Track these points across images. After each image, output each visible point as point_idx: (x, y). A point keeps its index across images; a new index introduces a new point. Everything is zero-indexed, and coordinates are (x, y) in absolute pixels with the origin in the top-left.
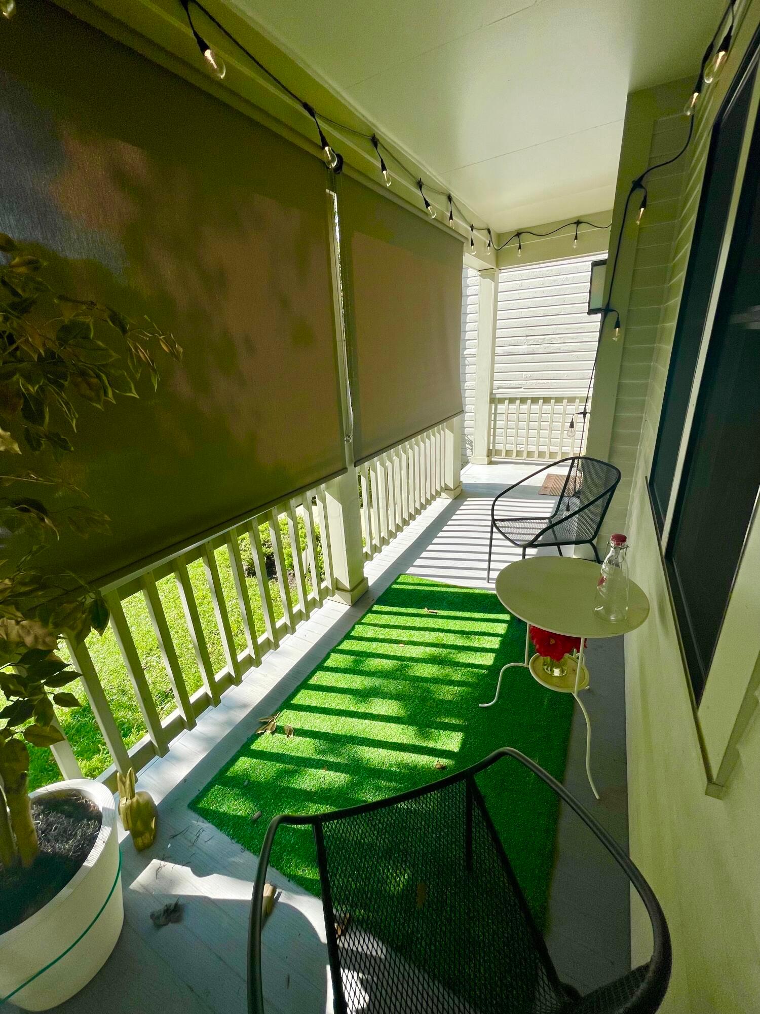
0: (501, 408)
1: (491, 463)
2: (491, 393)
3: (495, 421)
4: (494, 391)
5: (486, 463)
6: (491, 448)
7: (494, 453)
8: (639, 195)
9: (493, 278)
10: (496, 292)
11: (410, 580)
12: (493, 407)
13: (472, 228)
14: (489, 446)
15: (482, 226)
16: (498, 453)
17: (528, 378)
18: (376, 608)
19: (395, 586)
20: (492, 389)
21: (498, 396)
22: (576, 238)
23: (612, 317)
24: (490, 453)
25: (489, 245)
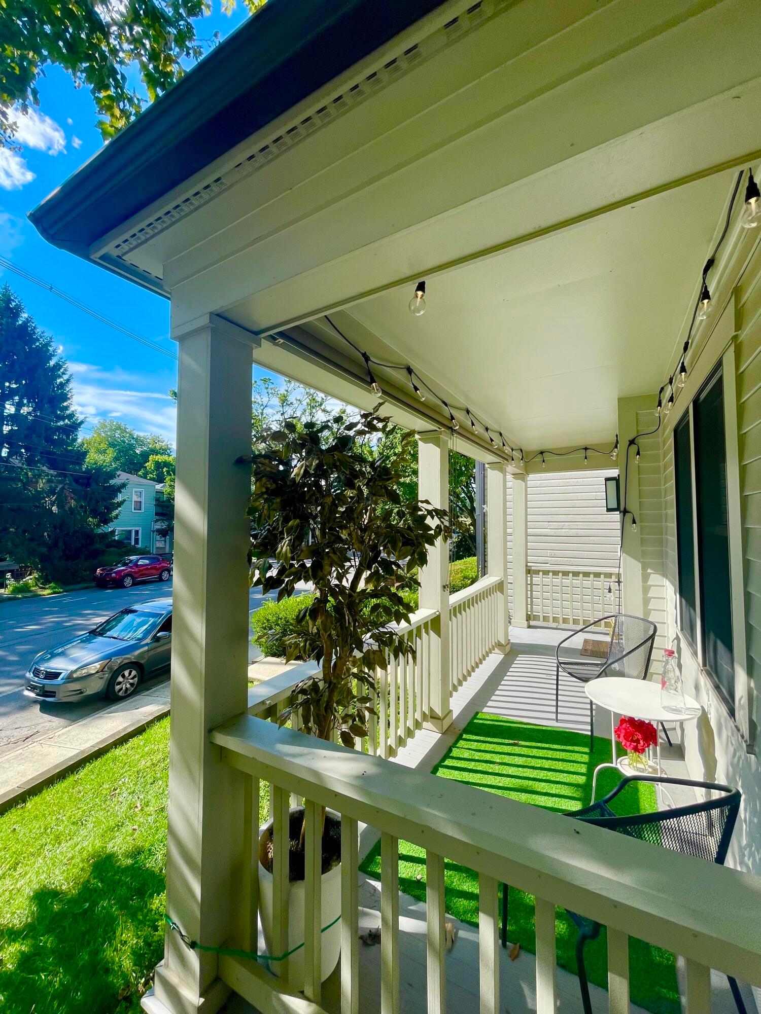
0: (536, 579)
1: (529, 627)
2: (527, 566)
3: (532, 591)
4: (529, 564)
5: (526, 626)
6: (529, 613)
7: (532, 617)
8: (634, 448)
9: (524, 480)
10: (526, 487)
11: (488, 717)
12: (529, 578)
13: (512, 450)
14: (527, 611)
15: (518, 448)
16: (536, 618)
17: (553, 556)
18: (464, 736)
19: (475, 721)
20: (527, 562)
21: (533, 568)
22: (586, 458)
23: (629, 517)
24: (528, 618)
25: (522, 459)
